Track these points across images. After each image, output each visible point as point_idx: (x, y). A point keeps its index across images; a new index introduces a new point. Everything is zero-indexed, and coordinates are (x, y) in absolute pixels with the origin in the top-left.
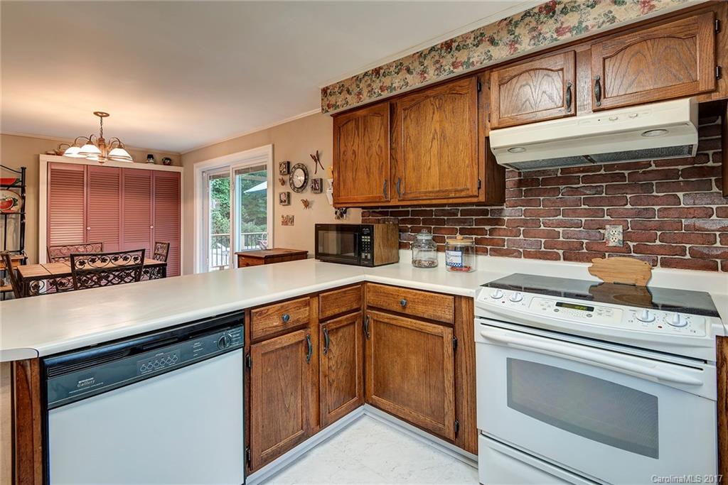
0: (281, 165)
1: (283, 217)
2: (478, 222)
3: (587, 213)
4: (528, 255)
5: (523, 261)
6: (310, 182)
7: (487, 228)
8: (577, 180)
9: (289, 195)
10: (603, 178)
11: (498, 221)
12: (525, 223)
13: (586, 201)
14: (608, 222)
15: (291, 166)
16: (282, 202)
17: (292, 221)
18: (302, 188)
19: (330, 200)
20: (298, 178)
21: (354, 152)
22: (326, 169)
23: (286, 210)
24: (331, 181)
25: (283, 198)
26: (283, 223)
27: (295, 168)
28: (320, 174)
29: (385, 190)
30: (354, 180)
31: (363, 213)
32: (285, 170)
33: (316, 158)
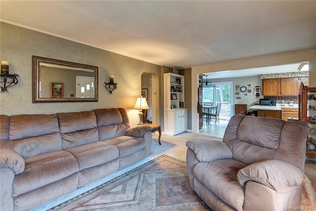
15: (240, 87)
16: (237, 94)
17: (240, 98)
18: (245, 91)
19: (255, 94)
20: (243, 89)
21: (269, 86)
22: (252, 88)
23: (238, 96)
24: (255, 90)
25: (238, 93)
26: (236, 98)
27: (242, 87)
28: (250, 89)
29: (278, 93)
30: (269, 91)
31: (264, 97)
32: (238, 87)
33: (249, 85)
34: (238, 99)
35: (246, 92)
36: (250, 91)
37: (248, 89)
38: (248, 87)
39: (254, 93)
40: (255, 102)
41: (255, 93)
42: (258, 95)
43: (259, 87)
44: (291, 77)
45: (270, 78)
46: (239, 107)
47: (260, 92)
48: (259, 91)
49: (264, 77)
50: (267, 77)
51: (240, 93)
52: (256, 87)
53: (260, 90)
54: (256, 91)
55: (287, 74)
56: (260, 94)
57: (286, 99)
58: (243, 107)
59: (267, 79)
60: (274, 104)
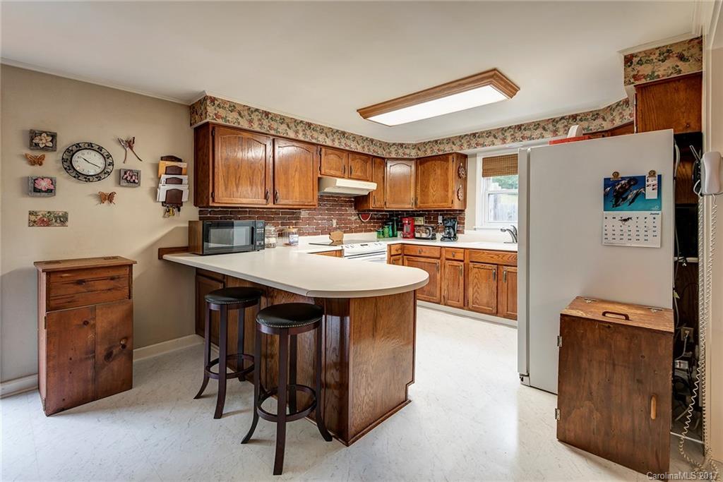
0: (37, 135)
1: (32, 213)
2: (289, 219)
3: (327, 215)
4: (310, 234)
6: (115, 170)
7: (294, 222)
9: (56, 183)
11: (298, 218)
12: (309, 218)
13: (327, 210)
14: (333, 218)
15: (64, 142)
16: (36, 190)
17: (62, 219)
18: (98, 177)
19: (162, 196)
20: (88, 162)
22: (145, 158)
23: (43, 205)
24: (164, 177)
25: (44, 185)
26: (33, 223)
27: (78, 147)
28: (132, 164)
30: (237, 185)
31: (200, 211)
32: (50, 144)
33: (130, 144)
34: (48, 225)
35: (108, 185)
36: (130, 178)
37: (119, 164)
38: (118, 153)
39: (155, 193)
41: (163, 190)
42: (173, 202)
43: (180, 160)
44: (302, 139)
45: (244, 124)
46: (80, 282)
47: (183, 188)
48: (180, 182)
49: (222, 112)
50: (232, 119)
51: (66, 184)
52: (164, 159)
53: (183, 178)
54: (168, 181)
55: (293, 125)
56: (185, 198)
58: (112, 279)
59: (232, 124)
60: (258, 243)
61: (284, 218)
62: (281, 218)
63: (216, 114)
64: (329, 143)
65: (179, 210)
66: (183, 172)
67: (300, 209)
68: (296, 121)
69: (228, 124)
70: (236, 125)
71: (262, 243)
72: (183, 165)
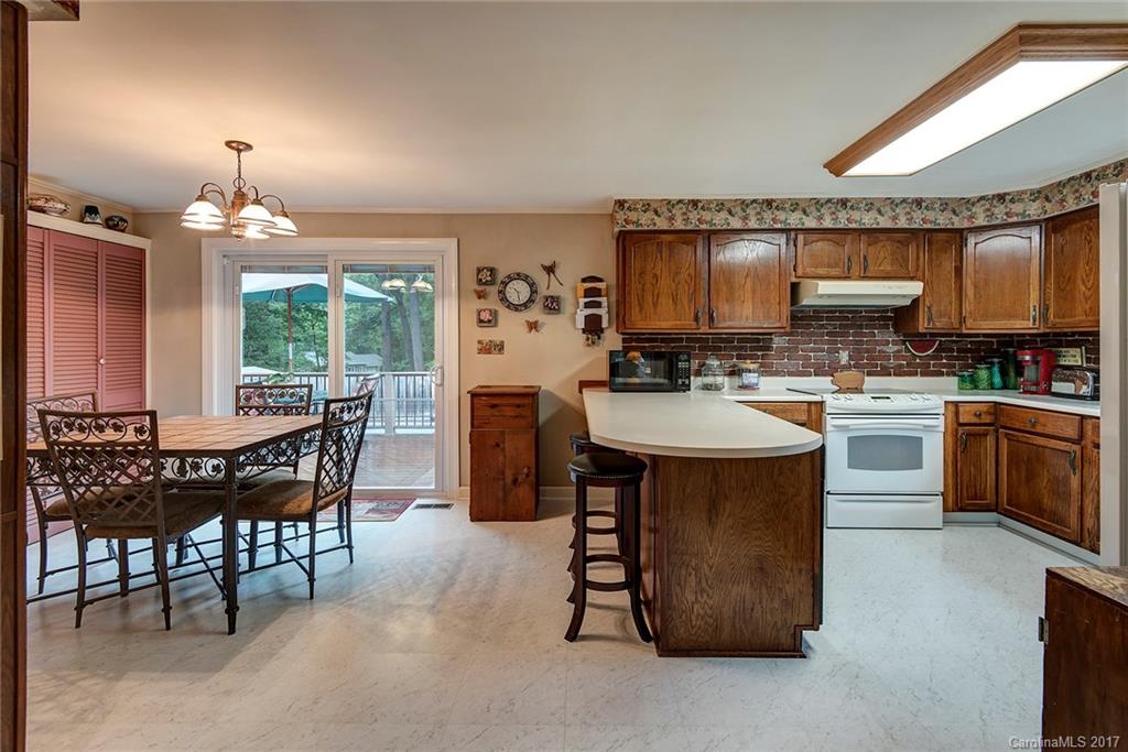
0: (479, 271)
1: (479, 342)
2: (752, 349)
3: (828, 342)
4: (790, 374)
5: (787, 378)
6: (539, 298)
7: (759, 353)
8: (821, 319)
9: (494, 314)
10: (838, 318)
11: (769, 348)
12: (789, 349)
13: (828, 334)
14: (840, 348)
15: (501, 276)
16: (481, 321)
17: (500, 347)
18: (526, 306)
19: (581, 324)
20: (518, 292)
21: (655, 276)
22: (567, 284)
23: (487, 334)
24: (582, 301)
25: (485, 316)
26: (480, 351)
27: (510, 278)
28: (555, 290)
29: (696, 319)
30: (655, 305)
31: (623, 339)
32: (489, 278)
33: (550, 270)
34: (490, 353)
35: (535, 313)
36: (553, 305)
37: (543, 291)
38: (541, 278)
39: (574, 321)
40: (582, 370)
41: (581, 314)
42: (593, 328)
43: (601, 280)
44: (756, 226)
45: (662, 224)
46: (494, 406)
47: (603, 311)
48: (598, 305)
49: (633, 216)
50: (646, 221)
51: (505, 315)
52: (584, 280)
53: (604, 300)
54: (587, 305)
55: (738, 209)
56: (605, 323)
57: (720, 349)
58: (518, 406)
59: (646, 228)
60: (680, 382)
61: (741, 348)
62: (735, 348)
63: (625, 220)
64: (810, 223)
65: (599, 338)
66: (603, 293)
67: (770, 334)
68: (743, 201)
69: (640, 228)
70: (651, 227)
71: (687, 382)
72: (601, 285)
